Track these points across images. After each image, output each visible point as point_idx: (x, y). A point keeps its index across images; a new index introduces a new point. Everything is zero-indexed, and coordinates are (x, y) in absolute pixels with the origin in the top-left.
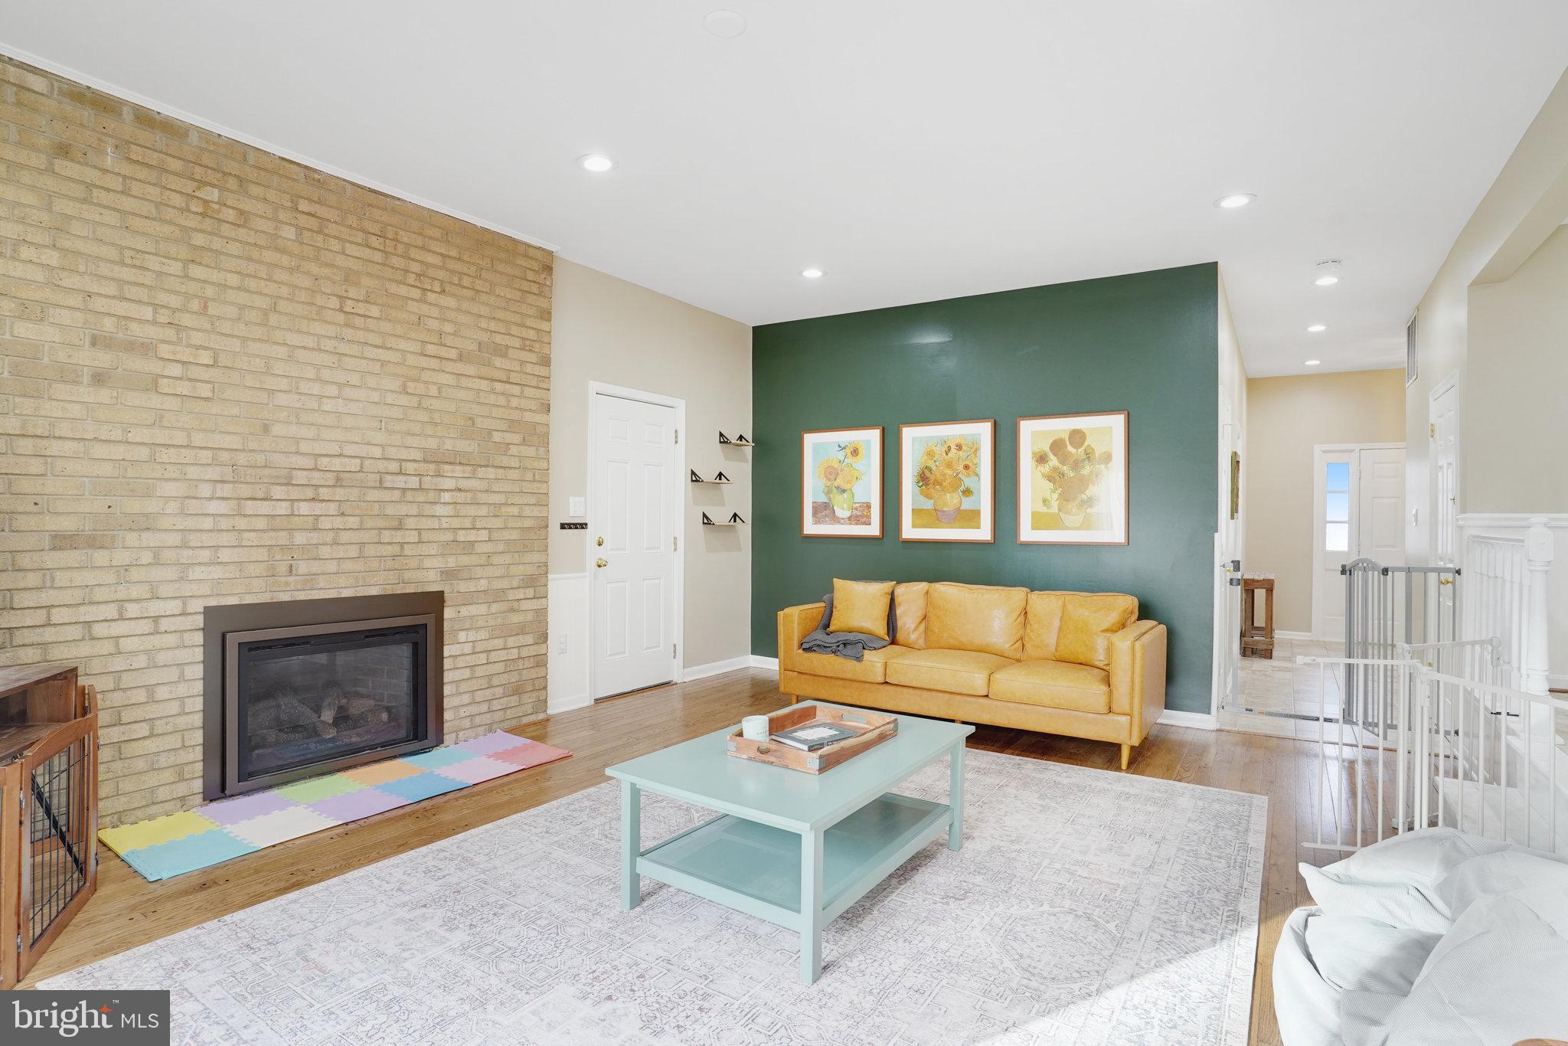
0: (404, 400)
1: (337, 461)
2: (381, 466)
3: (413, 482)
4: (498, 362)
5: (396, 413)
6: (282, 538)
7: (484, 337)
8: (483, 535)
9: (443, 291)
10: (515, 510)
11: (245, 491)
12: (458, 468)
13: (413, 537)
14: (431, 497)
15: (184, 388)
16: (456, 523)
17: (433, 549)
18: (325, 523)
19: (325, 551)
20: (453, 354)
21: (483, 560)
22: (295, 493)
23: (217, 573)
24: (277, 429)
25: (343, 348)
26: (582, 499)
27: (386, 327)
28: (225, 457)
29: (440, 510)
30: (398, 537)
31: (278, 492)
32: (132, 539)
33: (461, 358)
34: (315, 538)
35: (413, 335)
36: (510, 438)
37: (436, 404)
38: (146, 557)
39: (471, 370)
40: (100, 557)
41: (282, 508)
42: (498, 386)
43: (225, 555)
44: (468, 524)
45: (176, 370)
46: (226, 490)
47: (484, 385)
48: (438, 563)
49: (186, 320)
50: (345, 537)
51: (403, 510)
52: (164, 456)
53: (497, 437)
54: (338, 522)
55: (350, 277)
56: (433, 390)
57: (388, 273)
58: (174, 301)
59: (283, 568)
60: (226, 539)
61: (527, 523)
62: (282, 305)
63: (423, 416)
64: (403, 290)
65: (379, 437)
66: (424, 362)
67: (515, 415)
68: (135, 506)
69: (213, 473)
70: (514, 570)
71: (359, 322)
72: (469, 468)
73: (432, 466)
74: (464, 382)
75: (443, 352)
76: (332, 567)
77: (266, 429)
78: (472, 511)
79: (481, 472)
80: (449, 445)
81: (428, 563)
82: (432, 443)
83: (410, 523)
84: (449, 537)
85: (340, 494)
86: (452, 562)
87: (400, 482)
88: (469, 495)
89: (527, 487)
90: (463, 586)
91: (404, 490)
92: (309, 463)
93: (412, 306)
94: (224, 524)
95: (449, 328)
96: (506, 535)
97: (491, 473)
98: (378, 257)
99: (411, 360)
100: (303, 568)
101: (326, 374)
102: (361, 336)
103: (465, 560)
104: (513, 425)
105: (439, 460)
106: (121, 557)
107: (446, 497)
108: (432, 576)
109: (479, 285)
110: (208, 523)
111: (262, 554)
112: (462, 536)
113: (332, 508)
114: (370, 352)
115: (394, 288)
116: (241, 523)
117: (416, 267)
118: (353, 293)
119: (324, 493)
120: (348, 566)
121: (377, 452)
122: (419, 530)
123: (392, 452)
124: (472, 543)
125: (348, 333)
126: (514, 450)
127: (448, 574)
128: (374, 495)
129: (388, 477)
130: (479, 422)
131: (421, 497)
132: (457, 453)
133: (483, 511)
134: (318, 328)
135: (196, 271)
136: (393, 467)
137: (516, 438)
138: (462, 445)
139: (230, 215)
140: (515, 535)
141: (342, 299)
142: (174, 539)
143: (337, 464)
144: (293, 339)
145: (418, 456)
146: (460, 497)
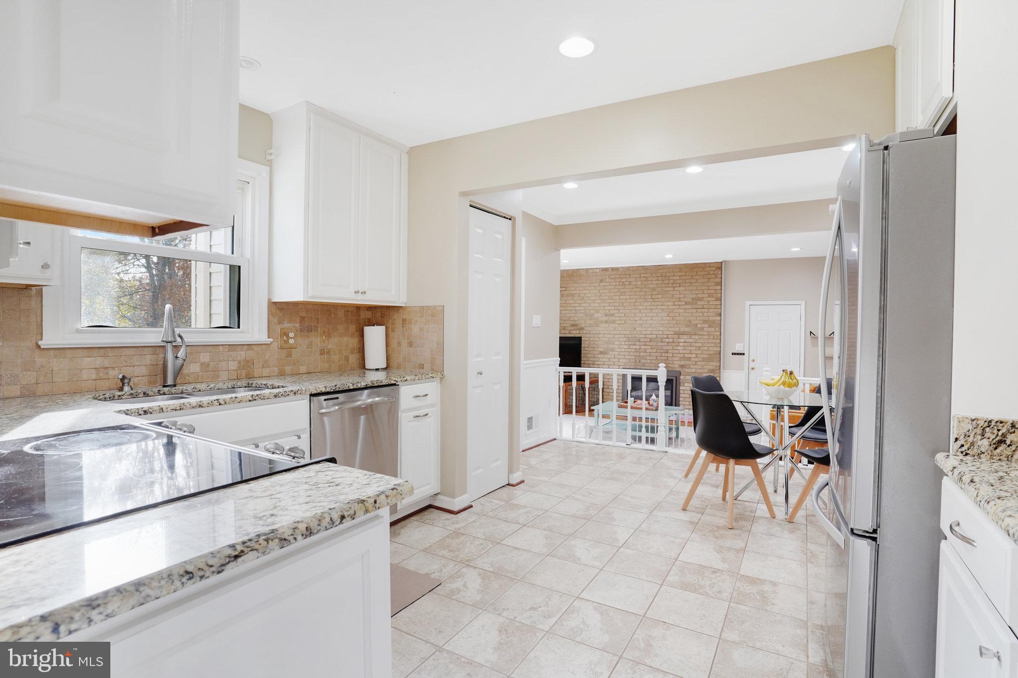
0: (668, 318)
1: (651, 336)
2: (662, 336)
3: (671, 340)
4: (699, 303)
5: (666, 322)
6: (638, 354)
7: (694, 296)
8: (694, 356)
9: (680, 286)
10: (706, 348)
11: (630, 343)
12: (686, 336)
13: (671, 355)
14: (676, 344)
15: (619, 322)
16: (684, 352)
17: (677, 359)
18: (648, 351)
19: (648, 358)
20: (684, 303)
21: (694, 363)
22: (641, 344)
23: (625, 361)
24: (637, 329)
25: (652, 307)
26: (742, 344)
27: (663, 300)
28: (627, 336)
29: (679, 348)
30: (666, 355)
31: (637, 343)
32: (611, 353)
33: (686, 303)
34: (645, 354)
35: (671, 300)
36: (704, 325)
37: (678, 318)
38: (613, 357)
39: (689, 307)
40: (606, 356)
41: (638, 347)
42: (700, 310)
43: (626, 357)
44: (688, 352)
45: (618, 319)
46: (626, 343)
47: (694, 311)
48: (679, 363)
49: (620, 308)
50: (652, 354)
51: (668, 348)
52: (616, 336)
53: (699, 326)
54: (651, 351)
55: (653, 289)
56: (677, 314)
57: (664, 285)
58: (617, 304)
59: (638, 361)
60: (627, 354)
61: (711, 353)
62: (638, 300)
63: (675, 322)
64: (668, 289)
65: (661, 329)
66: (674, 307)
67: (707, 318)
68: (611, 346)
69: (624, 339)
70: (705, 367)
71: (656, 300)
72: (688, 336)
73: (677, 336)
74: (687, 311)
75: (680, 303)
76: (649, 361)
77: (635, 329)
78: (690, 348)
79: (693, 337)
80: (682, 329)
81: (675, 362)
82: (677, 329)
83: (670, 351)
84: (682, 355)
85: (651, 344)
86: (683, 363)
87: (667, 340)
88: (689, 344)
89: (710, 341)
90: (687, 370)
91: (668, 342)
92: (644, 336)
93: (671, 293)
94: (626, 350)
95: (682, 296)
96: (702, 356)
97: (697, 337)
98: (661, 282)
99: (670, 307)
100: (642, 361)
101: (648, 314)
102: (656, 303)
103: (687, 362)
104: (705, 322)
105: (679, 334)
106: (609, 356)
107: (681, 344)
108: (677, 366)
109: (692, 281)
110: (623, 350)
111: (634, 357)
112: (686, 356)
113: (649, 347)
114: (659, 307)
115: (665, 289)
116: (630, 350)
117: (672, 282)
118: (655, 293)
119: (647, 343)
120: (653, 361)
121: (661, 333)
122: (673, 353)
123: (665, 333)
124: (690, 358)
125: (653, 303)
126: (705, 329)
127: (682, 366)
128: (660, 344)
129: (664, 339)
130: (693, 322)
131: (673, 344)
132: (685, 332)
133: (694, 348)
134: (646, 304)
135: (621, 297)
136: (666, 336)
137: (707, 326)
138: (687, 329)
139: (627, 283)
140: (706, 356)
141: (652, 295)
142: (617, 353)
143: (650, 336)
144: (641, 307)
145: (672, 333)
146: (686, 344)
